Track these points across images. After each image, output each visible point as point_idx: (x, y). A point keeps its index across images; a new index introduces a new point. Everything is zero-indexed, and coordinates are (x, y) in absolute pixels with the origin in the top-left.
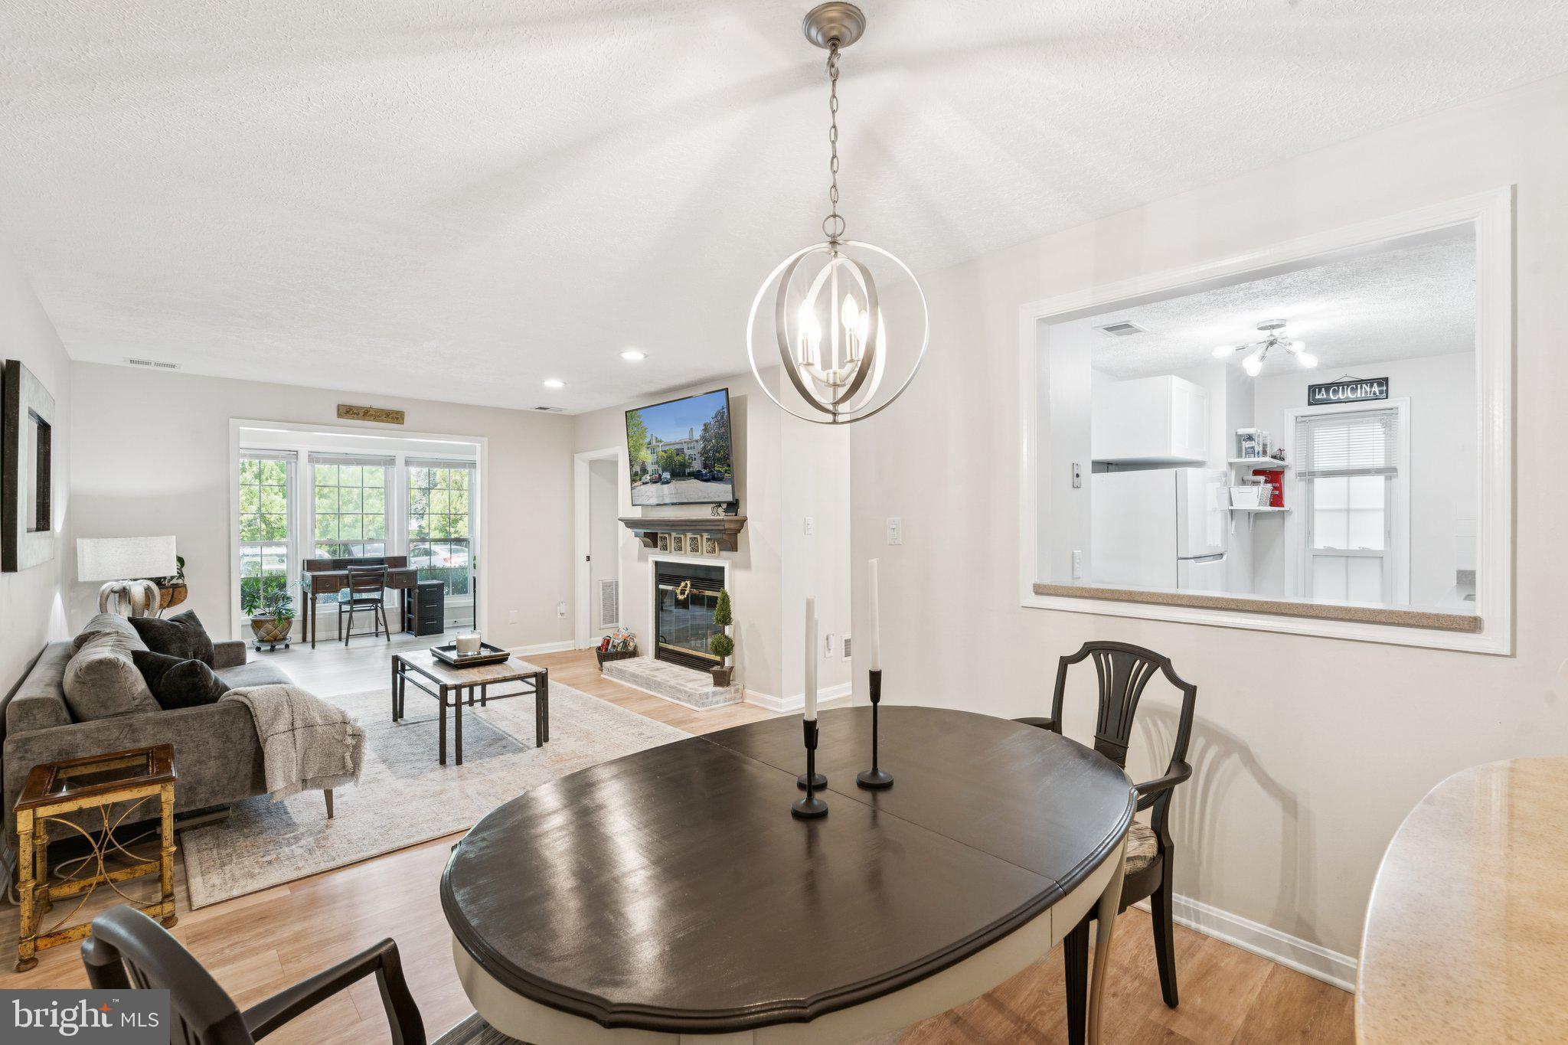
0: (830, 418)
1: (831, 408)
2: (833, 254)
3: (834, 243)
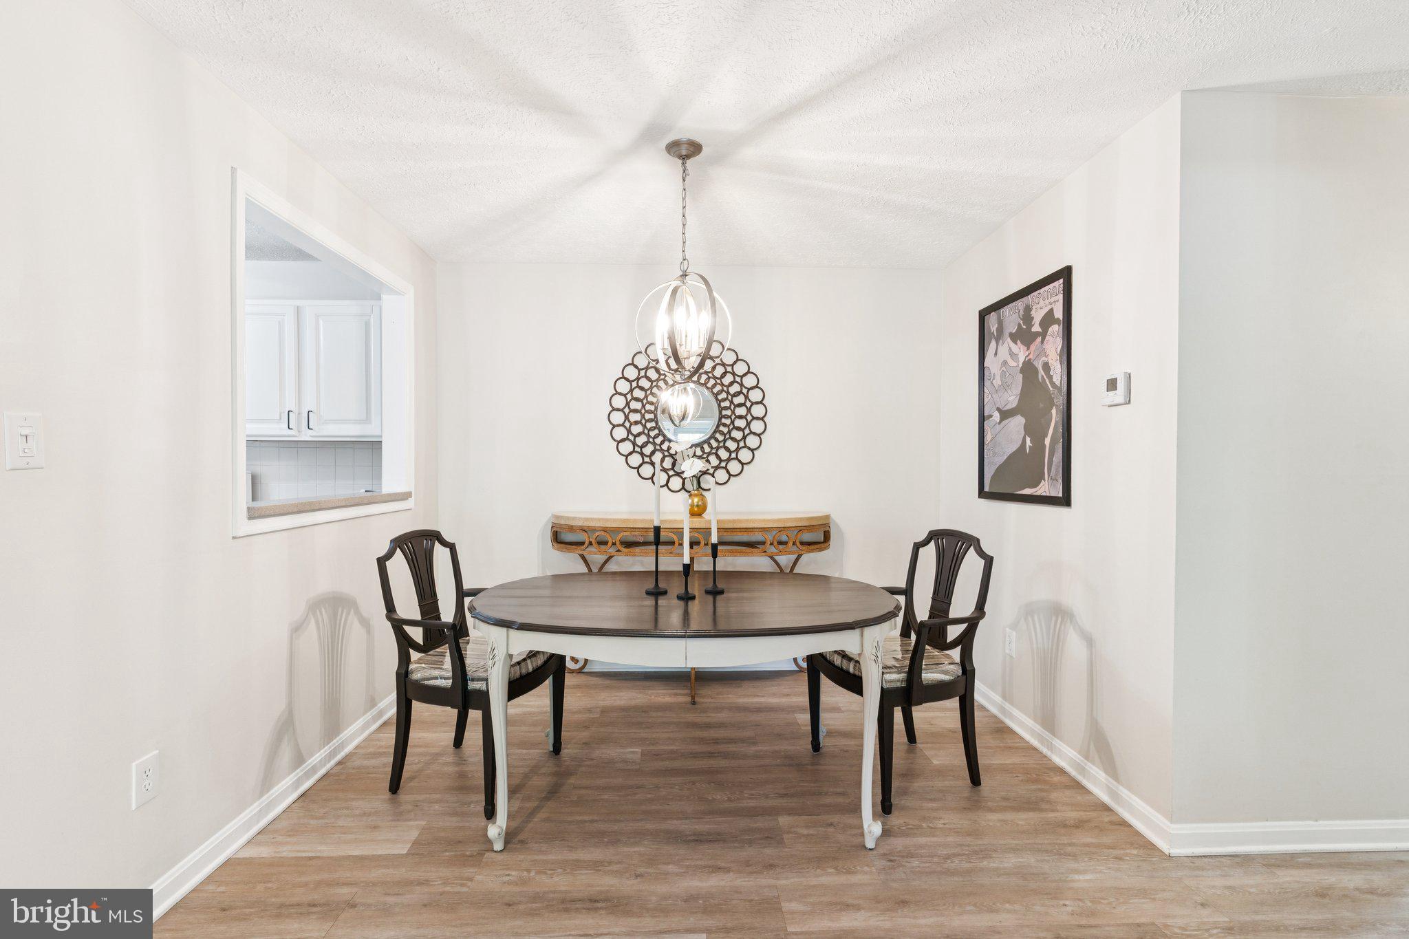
3: (683, 275)
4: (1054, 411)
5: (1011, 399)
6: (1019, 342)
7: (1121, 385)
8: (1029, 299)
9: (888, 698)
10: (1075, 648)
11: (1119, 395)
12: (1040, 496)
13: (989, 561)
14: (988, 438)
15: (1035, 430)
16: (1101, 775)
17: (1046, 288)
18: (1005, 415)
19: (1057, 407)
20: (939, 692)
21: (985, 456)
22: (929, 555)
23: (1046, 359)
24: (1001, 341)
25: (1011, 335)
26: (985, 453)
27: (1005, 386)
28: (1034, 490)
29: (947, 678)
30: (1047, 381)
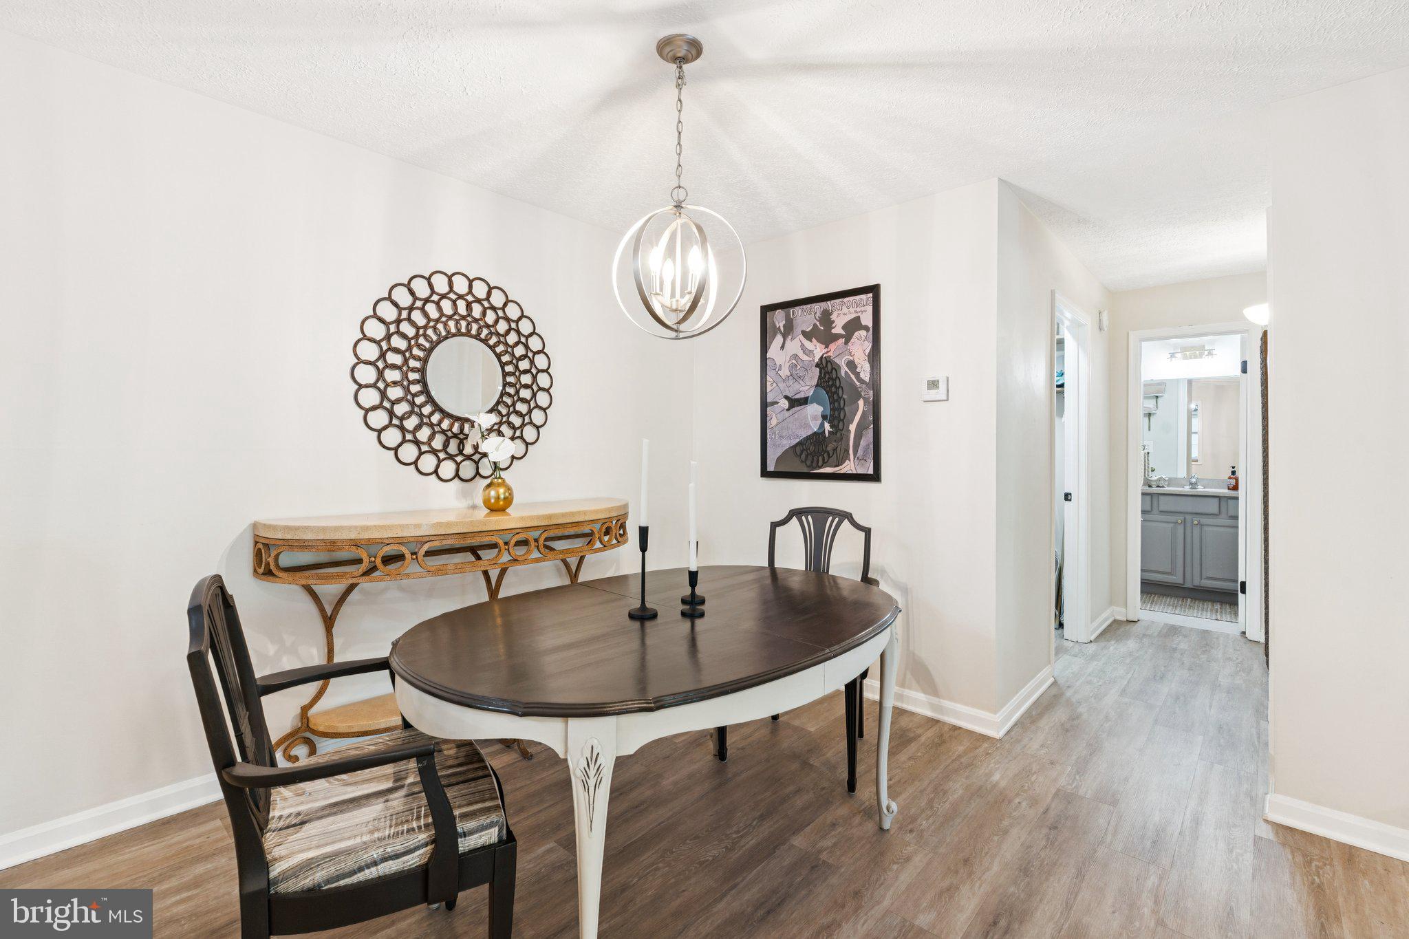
0: (673, 334)
1: (675, 327)
2: (678, 214)
3: (678, 206)
4: (861, 402)
6: (814, 340)
7: (942, 386)
8: (829, 305)
11: (940, 393)
12: (844, 474)
15: (836, 416)
16: (921, 696)
17: (851, 298)
18: (796, 403)
19: (866, 400)
21: (768, 438)
23: (851, 358)
24: (790, 337)
25: (804, 333)
26: (768, 436)
28: (837, 469)
30: (853, 377)
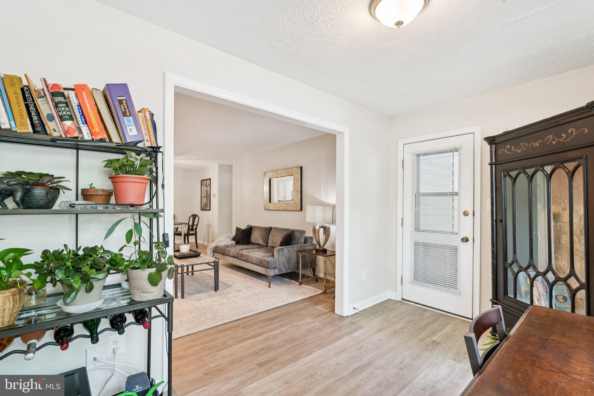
5: (205, 195)
6: (205, 187)
8: (206, 181)
9: (185, 235)
10: (211, 229)
12: (207, 210)
13: (199, 218)
14: (202, 201)
15: (207, 200)
17: (208, 180)
18: (204, 198)
19: (209, 197)
20: (192, 235)
21: (201, 203)
22: (192, 218)
23: (208, 190)
24: (203, 186)
27: (204, 193)
29: (193, 233)
30: (208, 193)
